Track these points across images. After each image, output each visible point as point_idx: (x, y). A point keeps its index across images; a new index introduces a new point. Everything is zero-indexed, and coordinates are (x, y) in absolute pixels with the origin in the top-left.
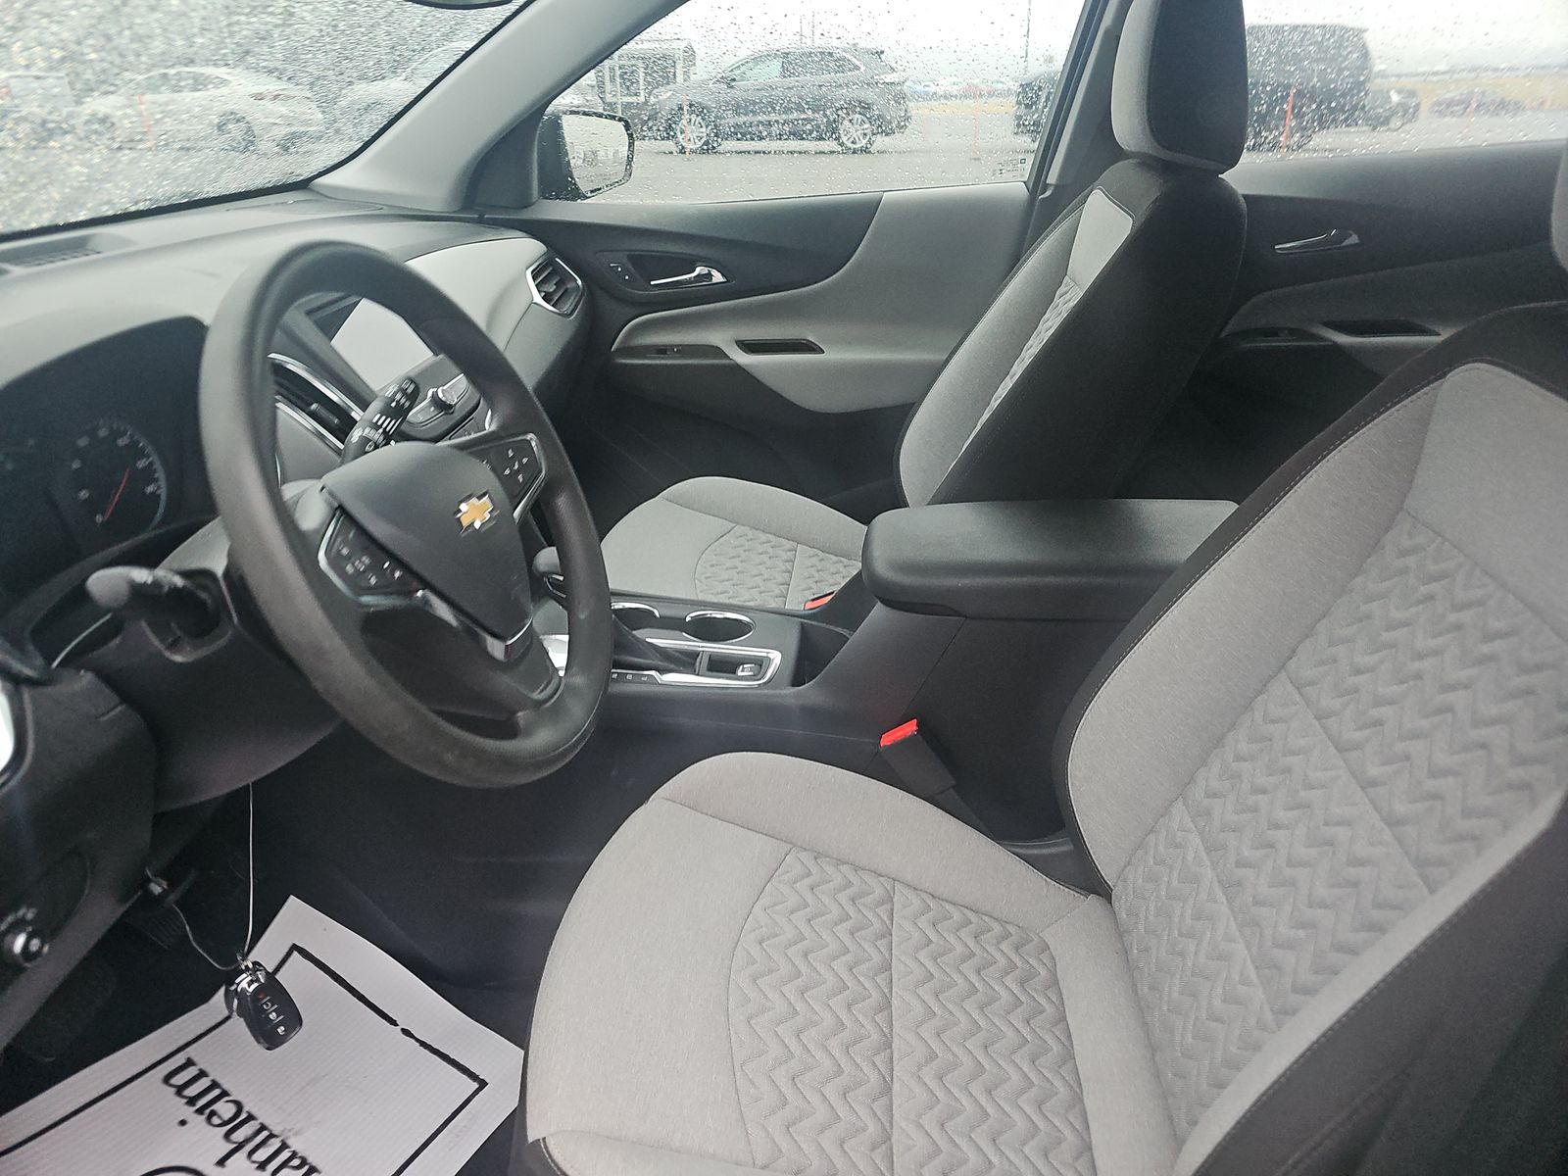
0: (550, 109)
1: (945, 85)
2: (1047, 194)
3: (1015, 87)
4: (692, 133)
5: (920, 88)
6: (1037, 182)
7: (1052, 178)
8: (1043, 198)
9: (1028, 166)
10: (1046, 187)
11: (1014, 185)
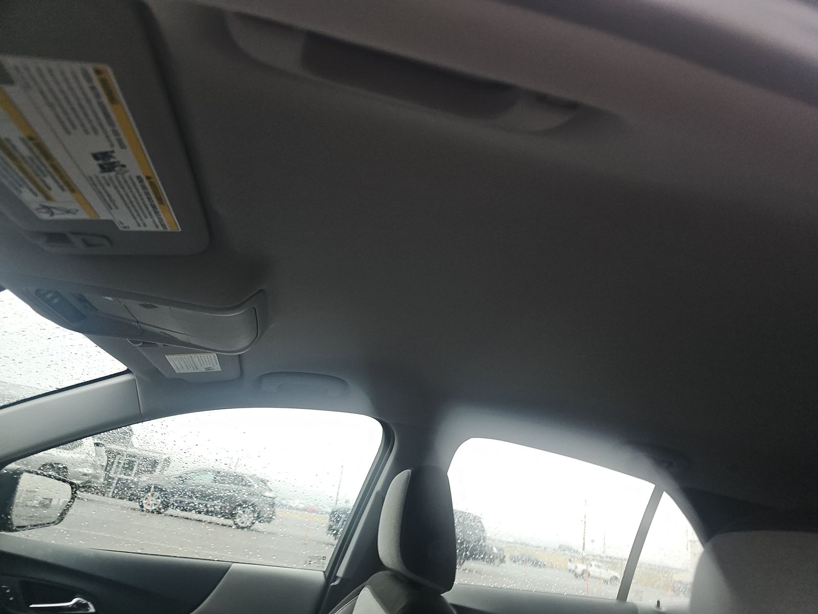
0: (12, 466)
1: (295, 503)
2: (336, 583)
3: (330, 511)
4: (151, 502)
5: (284, 502)
6: (331, 574)
7: (340, 573)
8: (332, 586)
9: (327, 562)
10: (336, 578)
11: (316, 574)
